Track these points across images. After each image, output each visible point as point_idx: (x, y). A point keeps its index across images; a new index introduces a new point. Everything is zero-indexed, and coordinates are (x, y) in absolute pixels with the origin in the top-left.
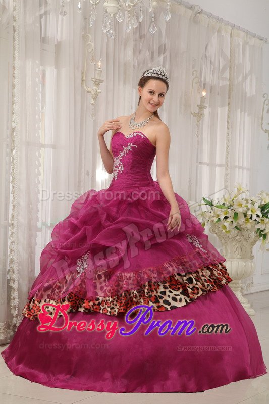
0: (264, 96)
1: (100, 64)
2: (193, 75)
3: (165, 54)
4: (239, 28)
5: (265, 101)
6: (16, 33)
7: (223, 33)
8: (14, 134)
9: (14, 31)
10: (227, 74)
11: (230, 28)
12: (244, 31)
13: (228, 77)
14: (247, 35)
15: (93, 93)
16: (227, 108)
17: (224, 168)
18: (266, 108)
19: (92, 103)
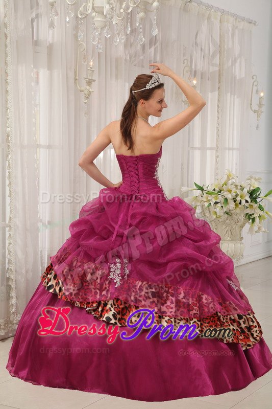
0: (253, 77)
1: (91, 63)
2: (184, 64)
3: (156, 46)
4: (228, 13)
5: (254, 82)
6: (8, 39)
7: (213, 19)
8: (10, 139)
9: (6, 37)
11: (219, 14)
12: (233, 15)
13: (218, 63)
14: (236, 19)
15: (86, 92)
16: (217, 93)
17: (215, 151)
18: (255, 88)
19: (85, 101)
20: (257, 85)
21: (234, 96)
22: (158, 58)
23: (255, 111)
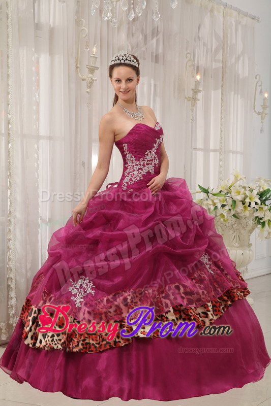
0: (256, 76)
1: (95, 50)
2: (186, 58)
3: (158, 37)
4: (231, 7)
5: (257, 82)
6: (9, 20)
7: (216, 13)
8: (10, 126)
9: (8, 17)
10: (220, 56)
11: (222, 7)
12: (236, 10)
13: (221, 59)
14: (239, 14)
15: (88, 80)
16: (220, 91)
17: (218, 153)
18: (259, 89)
19: (88, 91)
20: (261, 85)
21: (238, 96)
22: (160, 50)
23: (259, 113)
